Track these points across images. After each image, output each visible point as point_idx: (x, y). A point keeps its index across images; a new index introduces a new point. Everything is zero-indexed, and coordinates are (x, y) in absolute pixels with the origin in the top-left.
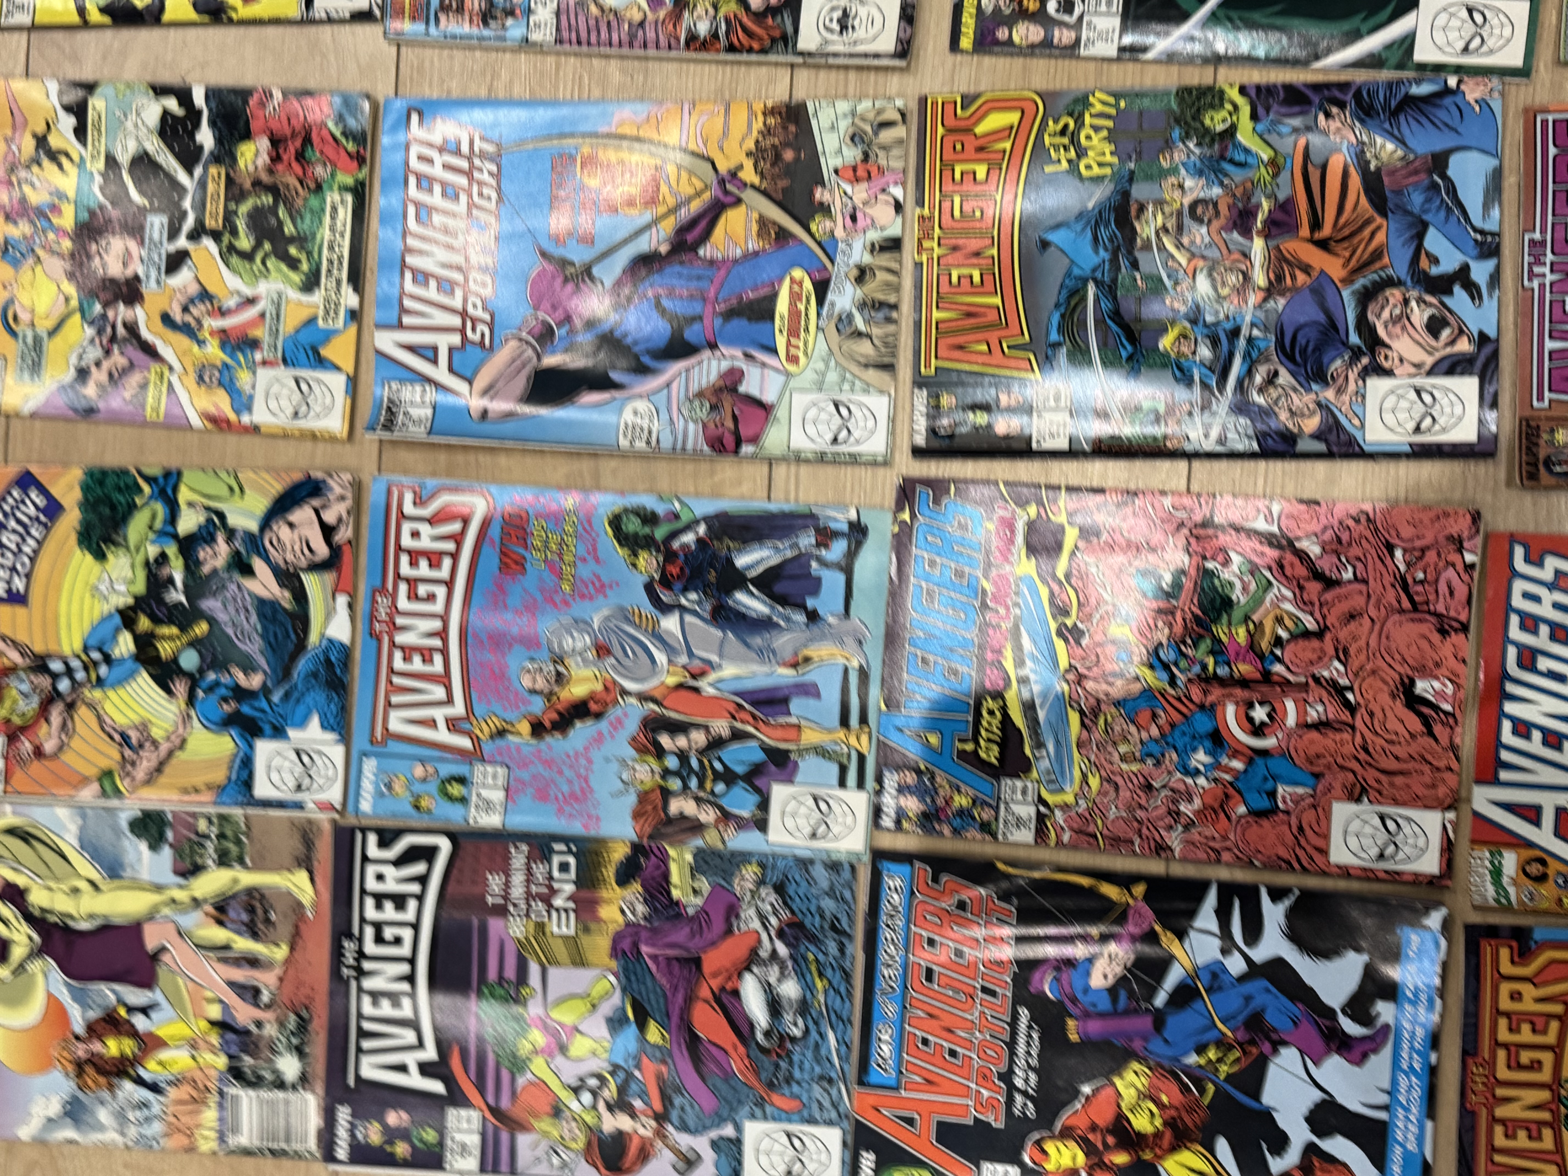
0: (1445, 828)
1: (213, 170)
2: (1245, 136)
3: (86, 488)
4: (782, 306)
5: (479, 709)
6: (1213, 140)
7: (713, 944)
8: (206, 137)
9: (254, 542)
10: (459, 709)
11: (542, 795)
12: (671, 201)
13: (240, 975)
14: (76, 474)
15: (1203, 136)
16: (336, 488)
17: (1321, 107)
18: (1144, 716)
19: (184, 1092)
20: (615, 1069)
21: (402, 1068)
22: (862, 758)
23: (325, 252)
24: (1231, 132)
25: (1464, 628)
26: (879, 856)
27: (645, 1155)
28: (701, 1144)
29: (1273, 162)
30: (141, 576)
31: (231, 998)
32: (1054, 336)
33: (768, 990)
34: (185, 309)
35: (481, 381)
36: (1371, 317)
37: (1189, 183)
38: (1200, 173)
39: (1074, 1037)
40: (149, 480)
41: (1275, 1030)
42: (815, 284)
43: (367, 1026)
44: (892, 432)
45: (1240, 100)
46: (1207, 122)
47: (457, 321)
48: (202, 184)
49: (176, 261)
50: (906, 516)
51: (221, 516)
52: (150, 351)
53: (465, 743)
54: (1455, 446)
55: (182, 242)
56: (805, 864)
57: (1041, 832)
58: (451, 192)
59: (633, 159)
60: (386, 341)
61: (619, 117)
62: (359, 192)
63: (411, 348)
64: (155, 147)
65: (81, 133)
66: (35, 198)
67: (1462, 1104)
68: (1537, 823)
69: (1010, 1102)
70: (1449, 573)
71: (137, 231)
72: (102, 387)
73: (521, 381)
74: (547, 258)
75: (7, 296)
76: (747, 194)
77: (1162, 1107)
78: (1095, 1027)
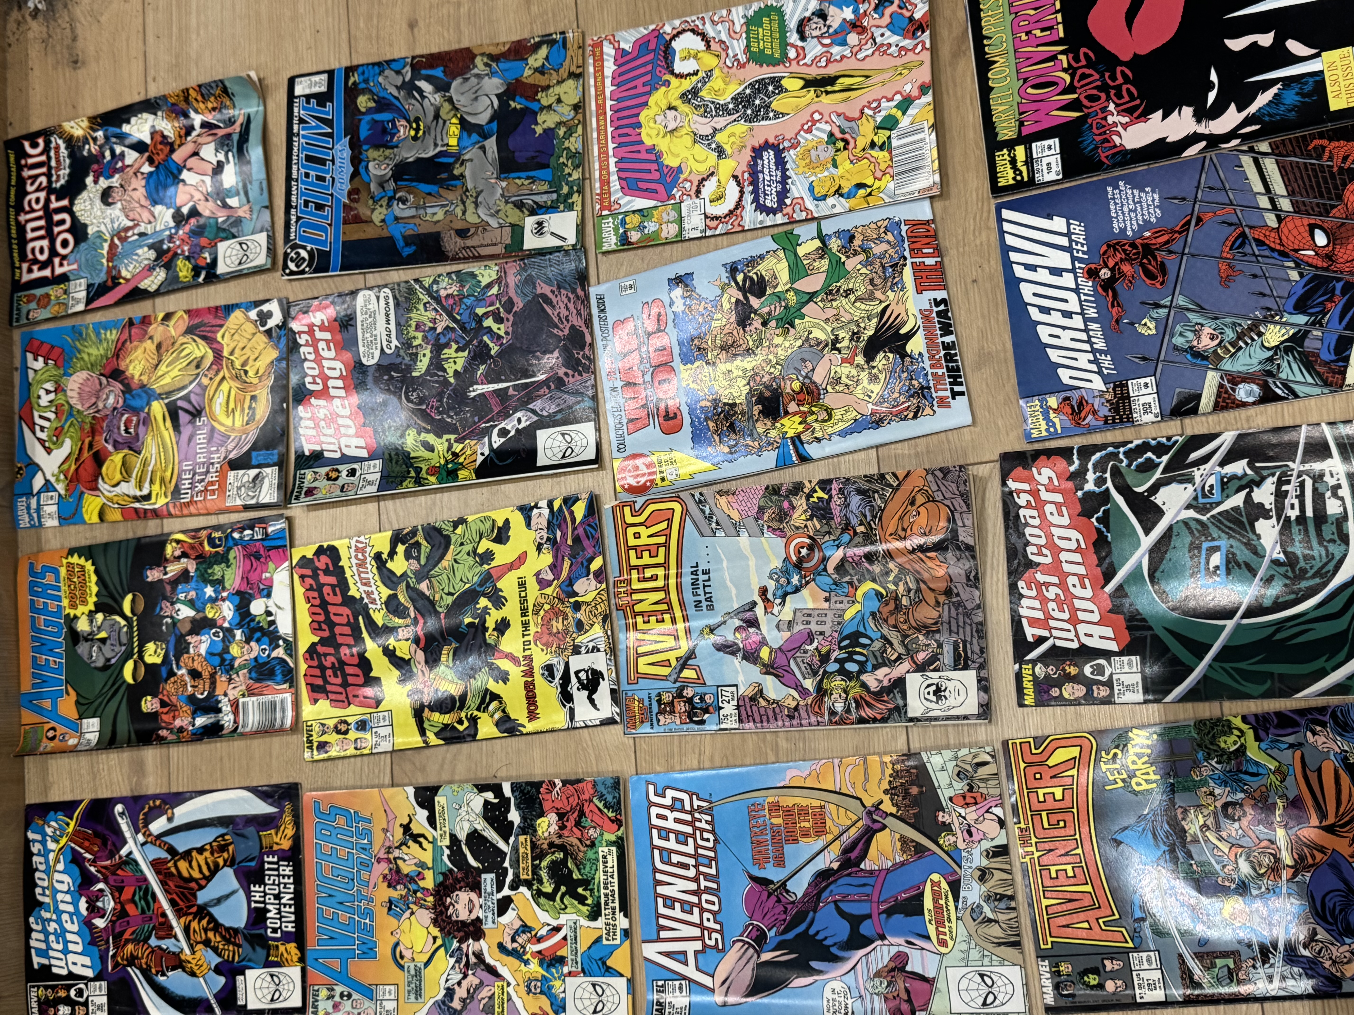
1: (522, 838)
2: (1254, 752)
4: (928, 903)
6: (1230, 759)
8: (514, 816)
12: (836, 832)
15: (1221, 756)
17: (1308, 728)
23: (603, 891)
24: (1242, 750)
29: (1278, 771)
32: (1138, 913)
34: (513, 940)
35: (721, 974)
37: (1217, 791)
38: (1225, 784)
42: (949, 884)
44: (1027, 994)
45: (1244, 727)
46: (1223, 745)
47: (697, 932)
48: (515, 849)
49: (504, 905)
52: (492, 971)
55: (506, 892)
58: (682, 838)
59: (804, 802)
60: (650, 951)
61: (790, 774)
62: (620, 844)
63: (668, 954)
64: (481, 825)
65: (432, 821)
66: (406, 869)
71: (476, 887)
72: (463, 1000)
73: (747, 976)
74: (754, 879)
75: (393, 940)
76: (889, 821)
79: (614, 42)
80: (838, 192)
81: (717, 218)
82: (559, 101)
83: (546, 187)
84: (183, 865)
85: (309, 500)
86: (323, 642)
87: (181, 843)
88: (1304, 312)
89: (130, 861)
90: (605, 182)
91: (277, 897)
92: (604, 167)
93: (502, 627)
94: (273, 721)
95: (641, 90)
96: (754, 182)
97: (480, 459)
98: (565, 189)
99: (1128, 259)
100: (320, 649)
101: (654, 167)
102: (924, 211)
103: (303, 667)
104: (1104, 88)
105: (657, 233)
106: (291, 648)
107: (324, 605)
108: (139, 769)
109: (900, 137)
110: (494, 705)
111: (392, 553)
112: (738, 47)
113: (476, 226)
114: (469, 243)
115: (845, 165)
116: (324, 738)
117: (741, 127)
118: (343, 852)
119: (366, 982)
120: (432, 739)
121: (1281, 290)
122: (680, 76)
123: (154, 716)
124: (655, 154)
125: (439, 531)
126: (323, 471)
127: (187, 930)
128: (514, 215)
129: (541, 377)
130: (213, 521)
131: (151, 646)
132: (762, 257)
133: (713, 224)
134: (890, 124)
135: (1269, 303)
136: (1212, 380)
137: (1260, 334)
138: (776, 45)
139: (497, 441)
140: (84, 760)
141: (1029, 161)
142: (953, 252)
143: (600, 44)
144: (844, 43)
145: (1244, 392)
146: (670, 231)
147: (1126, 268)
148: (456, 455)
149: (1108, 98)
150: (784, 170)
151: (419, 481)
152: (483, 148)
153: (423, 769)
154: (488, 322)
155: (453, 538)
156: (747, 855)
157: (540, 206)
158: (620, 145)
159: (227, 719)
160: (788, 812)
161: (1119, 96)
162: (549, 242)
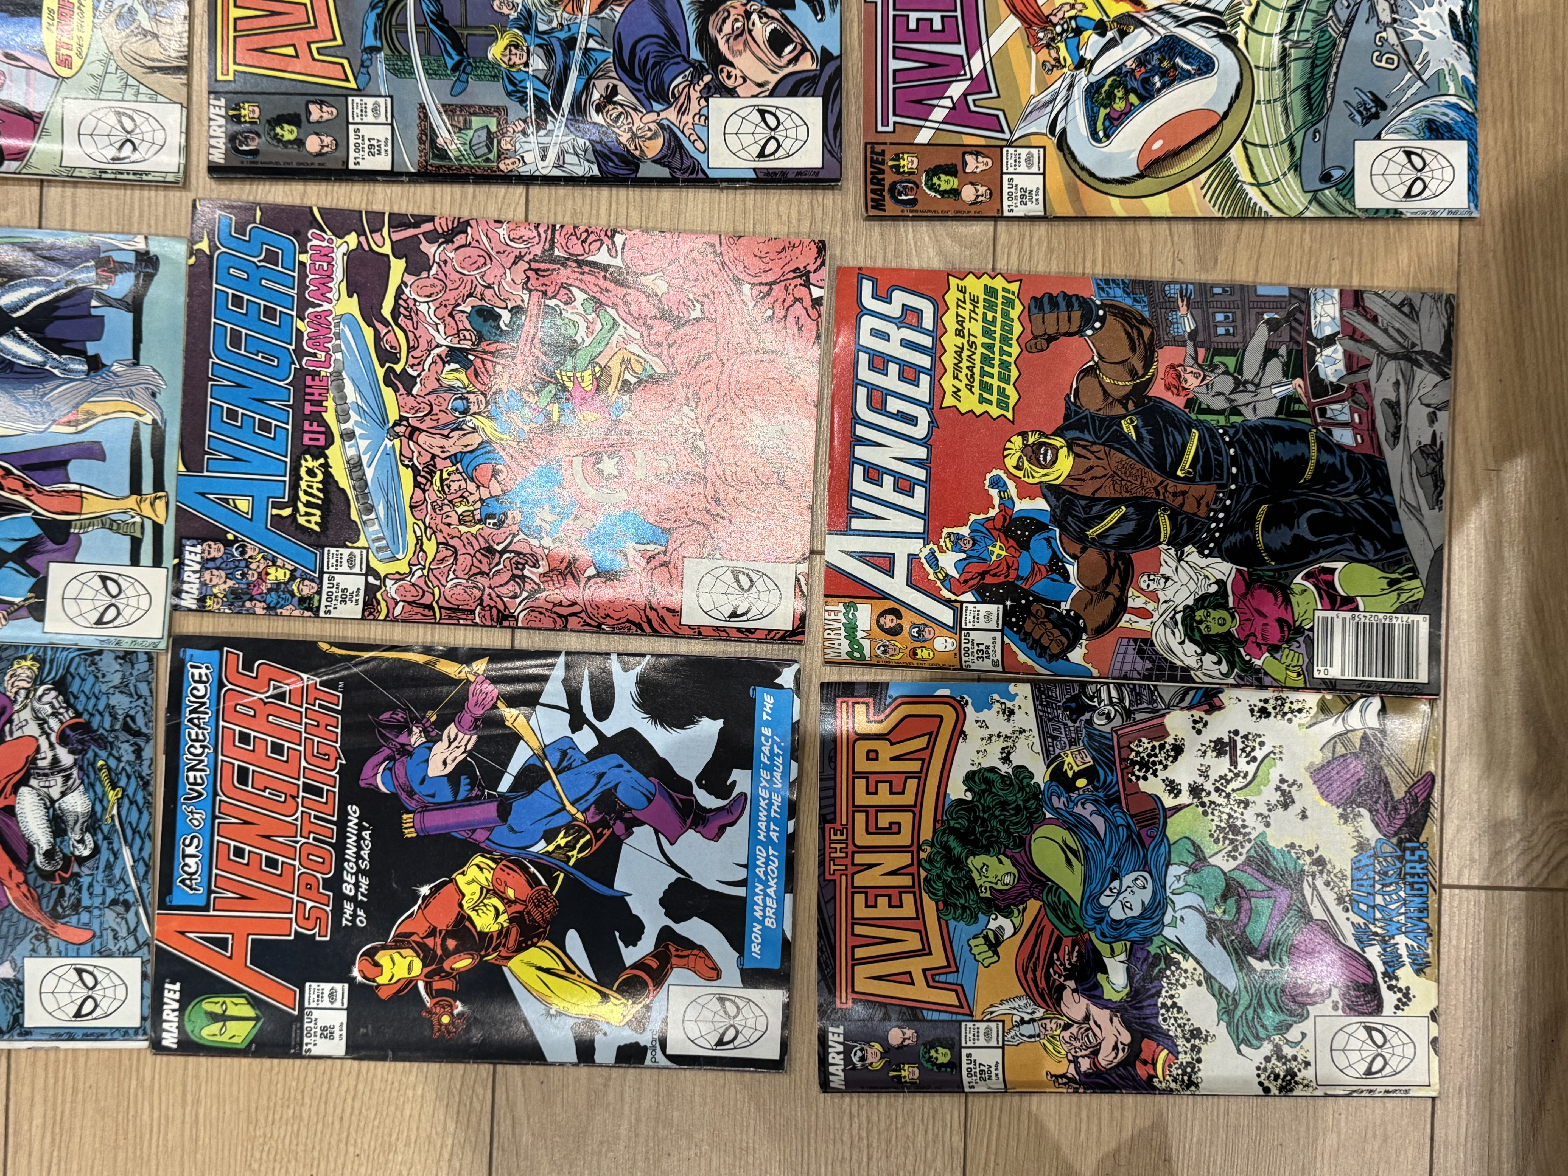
0: (797, 580)
18: (483, 472)
22: (158, 529)
26: (182, 642)
32: (370, 41)
36: (712, 31)
39: (410, 833)
41: (628, 809)
44: (187, 150)
50: (204, 246)
54: (800, 171)
56: (92, 655)
57: (370, 606)
67: (822, 875)
68: (890, 572)
69: (338, 912)
70: (798, 308)
77: (507, 902)
78: (435, 821)
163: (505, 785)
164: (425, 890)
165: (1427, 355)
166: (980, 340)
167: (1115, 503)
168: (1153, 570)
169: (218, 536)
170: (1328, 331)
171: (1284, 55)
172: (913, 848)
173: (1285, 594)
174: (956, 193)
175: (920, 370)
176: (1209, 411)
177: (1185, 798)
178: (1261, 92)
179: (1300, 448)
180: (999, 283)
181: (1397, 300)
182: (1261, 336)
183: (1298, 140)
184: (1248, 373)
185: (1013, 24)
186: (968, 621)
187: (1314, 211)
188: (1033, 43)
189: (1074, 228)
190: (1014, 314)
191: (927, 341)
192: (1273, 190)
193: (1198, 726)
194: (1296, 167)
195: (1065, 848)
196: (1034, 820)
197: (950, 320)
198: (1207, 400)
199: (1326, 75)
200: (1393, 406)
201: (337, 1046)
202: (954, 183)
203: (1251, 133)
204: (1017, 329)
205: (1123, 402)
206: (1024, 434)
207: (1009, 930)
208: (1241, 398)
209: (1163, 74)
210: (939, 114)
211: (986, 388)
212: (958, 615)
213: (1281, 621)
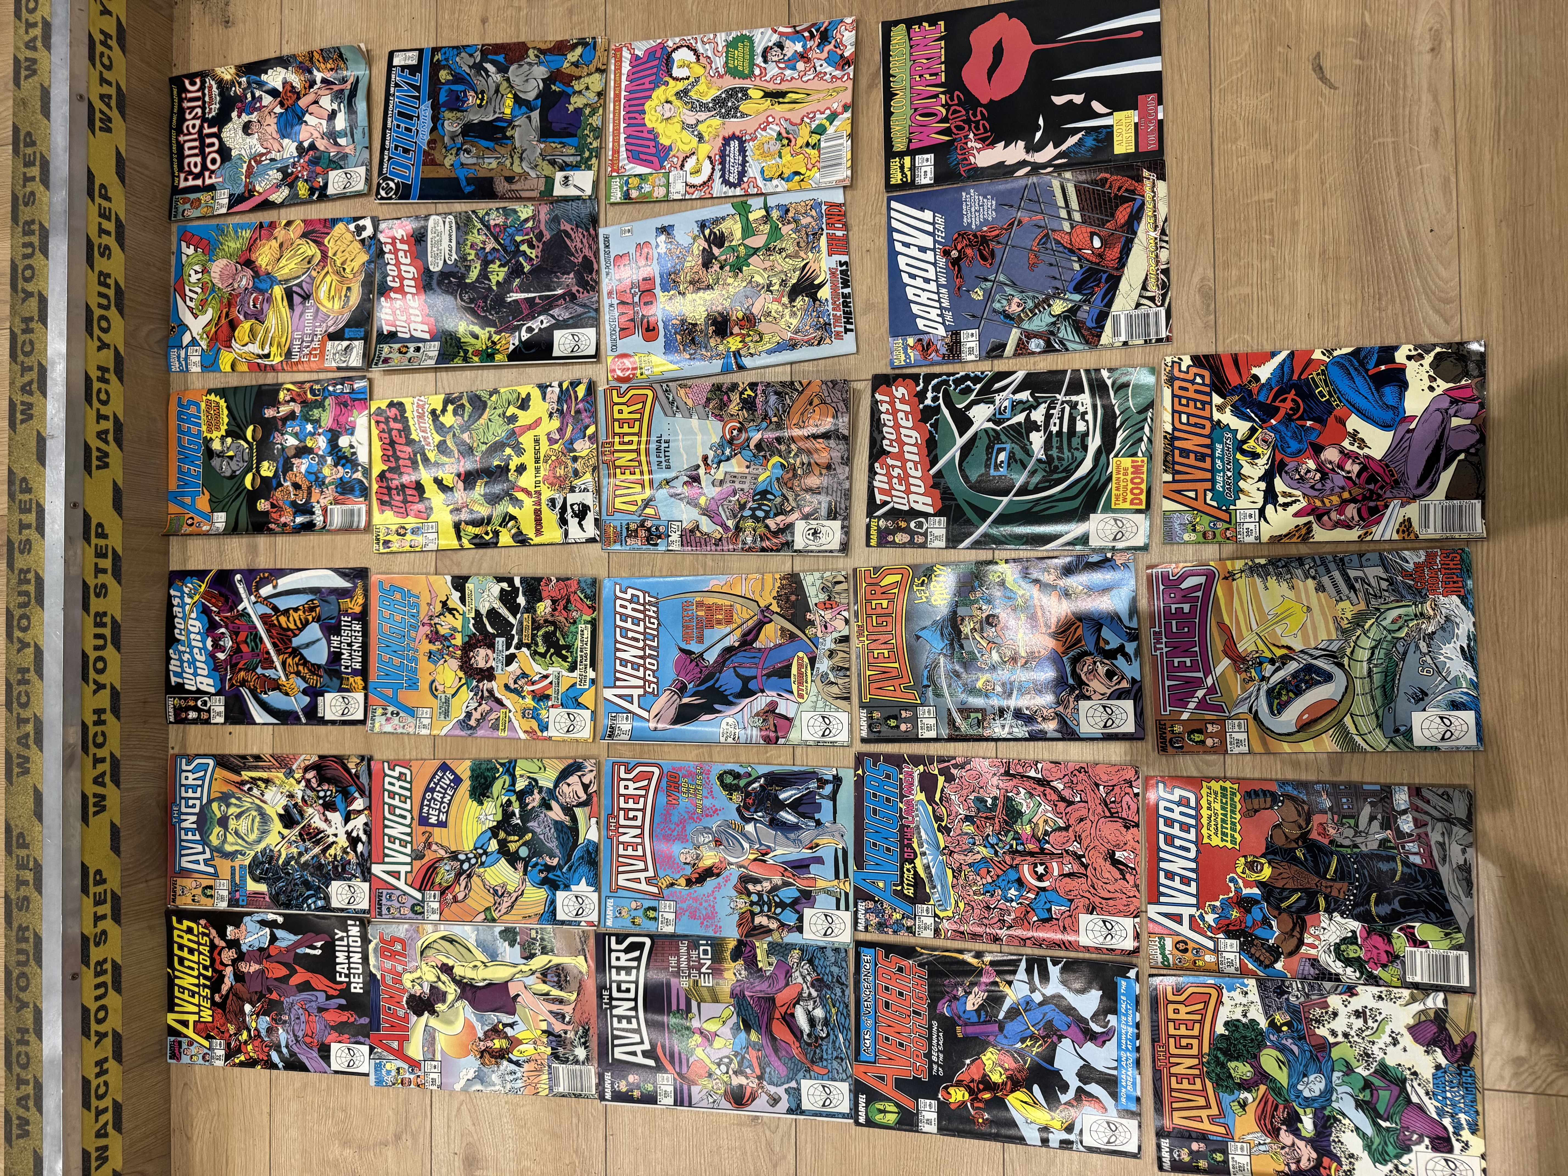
0: (1135, 926)
1: (526, 615)
2: (1010, 583)
3: (472, 770)
5: (661, 873)
6: (994, 587)
7: (780, 990)
8: (521, 600)
9: (552, 793)
10: (651, 873)
11: (693, 916)
12: (739, 622)
13: (555, 1008)
14: (468, 764)
15: (989, 585)
16: (589, 765)
17: (1046, 570)
18: (983, 872)
19: (531, 1066)
20: (736, 1054)
21: (634, 1054)
22: (847, 895)
23: (579, 653)
24: (1003, 582)
25: (1137, 825)
26: (859, 944)
27: (753, 1097)
28: (780, 1091)
29: (1024, 596)
30: (500, 811)
31: (552, 1020)
32: (925, 682)
33: (808, 1013)
34: (515, 683)
35: (654, 711)
36: (1078, 670)
37: (984, 607)
38: (990, 603)
39: (960, 1035)
40: (502, 765)
41: (1059, 1030)
42: (809, 659)
43: (616, 1032)
44: (851, 731)
46: (991, 578)
47: (641, 683)
48: (521, 622)
49: (510, 659)
50: (860, 772)
51: (536, 781)
52: (500, 702)
53: (655, 890)
54: (1124, 734)
55: (512, 650)
56: (823, 949)
57: (937, 931)
58: (636, 621)
59: (720, 602)
60: (609, 694)
61: (712, 583)
62: (593, 623)
63: (620, 696)
64: (498, 605)
65: (463, 600)
66: (443, 631)
67: (1154, 1067)
68: (1180, 923)
69: (931, 1069)
70: (1127, 798)
71: (491, 646)
72: (478, 720)
73: (672, 713)
74: (682, 650)
75: (431, 678)
76: (775, 617)
77: (1006, 1070)
78: (970, 1030)
79: (631, 49)
80: (781, 176)
81: (694, 186)
82: (587, 88)
83: (573, 151)
84: (283, 619)
85: (385, 367)
86: (390, 470)
87: (282, 603)
88: (1079, 293)
89: (245, 614)
90: (616, 152)
91: (350, 645)
92: (616, 141)
93: (521, 469)
94: (352, 522)
95: (647, 86)
96: (723, 163)
97: (512, 347)
98: (587, 154)
99: (971, 245)
100: (388, 475)
101: (652, 144)
102: (838, 197)
103: (375, 486)
104: (968, 121)
105: (650, 193)
106: (367, 472)
107: (392, 443)
108: (253, 550)
109: (826, 141)
110: (511, 523)
111: (444, 411)
112: (719, 62)
113: (520, 175)
114: (514, 187)
115: (787, 157)
116: (388, 538)
117: (717, 121)
118: (398, 618)
119: (410, 705)
120: (466, 543)
121: (1067, 276)
122: (676, 79)
123: (266, 513)
124: (653, 136)
125: (479, 397)
126: (396, 346)
127: (284, 664)
128: (547, 170)
129: (559, 292)
130: (315, 377)
131: (265, 464)
132: (723, 219)
133: (691, 190)
134: (820, 130)
135: (1058, 284)
136: (1015, 334)
137: (1049, 306)
138: (746, 64)
139: (525, 336)
140: (214, 542)
141: (913, 168)
142: (855, 229)
143: (620, 50)
144: (794, 68)
145: (1035, 345)
146: (660, 193)
147: (969, 251)
148: (494, 343)
149: (970, 129)
150: (744, 156)
151: (466, 359)
152: (529, 118)
153: (458, 564)
154: (524, 247)
155: (489, 403)
156: (678, 633)
157: (567, 165)
158: (629, 125)
159: (318, 519)
160: (709, 608)
161: (977, 129)
162: (572, 192)
163: (1001, 1016)
164: (968, 1061)
165: (1459, 820)
166: (1220, 812)
167: (1295, 891)
168: (1317, 925)
169: (871, 898)
170: (1403, 807)
171: (1370, 671)
172: (1200, 1055)
173: (1389, 939)
174: (1203, 742)
175: (1190, 826)
176: (1342, 846)
177: (1340, 1038)
178: (1358, 690)
179: (1392, 865)
180: (1228, 784)
181: (1440, 792)
182: (1367, 810)
183: (1380, 713)
184: (1361, 828)
185: (1226, 662)
186: (1221, 947)
187: (1391, 748)
188: (1238, 670)
189: (1265, 757)
190: (1237, 799)
191: (1193, 813)
192: (1369, 738)
193: (1345, 1004)
194: (1380, 726)
195: (1278, 1060)
196: (1261, 1046)
197: (1204, 802)
198: (1340, 840)
199: (1393, 680)
200: (1442, 845)
201: (933, 1128)
202: (1202, 737)
203: (1355, 709)
204: (1239, 807)
205: (1296, 841)
206: (1245, 857)
207: (1250, 1099)
208: (1358, 840)
209: (1306, 682)
210: (1192, 705)
211: (1224, 834)
212: (1216, 944)
213: (1387, 952)
